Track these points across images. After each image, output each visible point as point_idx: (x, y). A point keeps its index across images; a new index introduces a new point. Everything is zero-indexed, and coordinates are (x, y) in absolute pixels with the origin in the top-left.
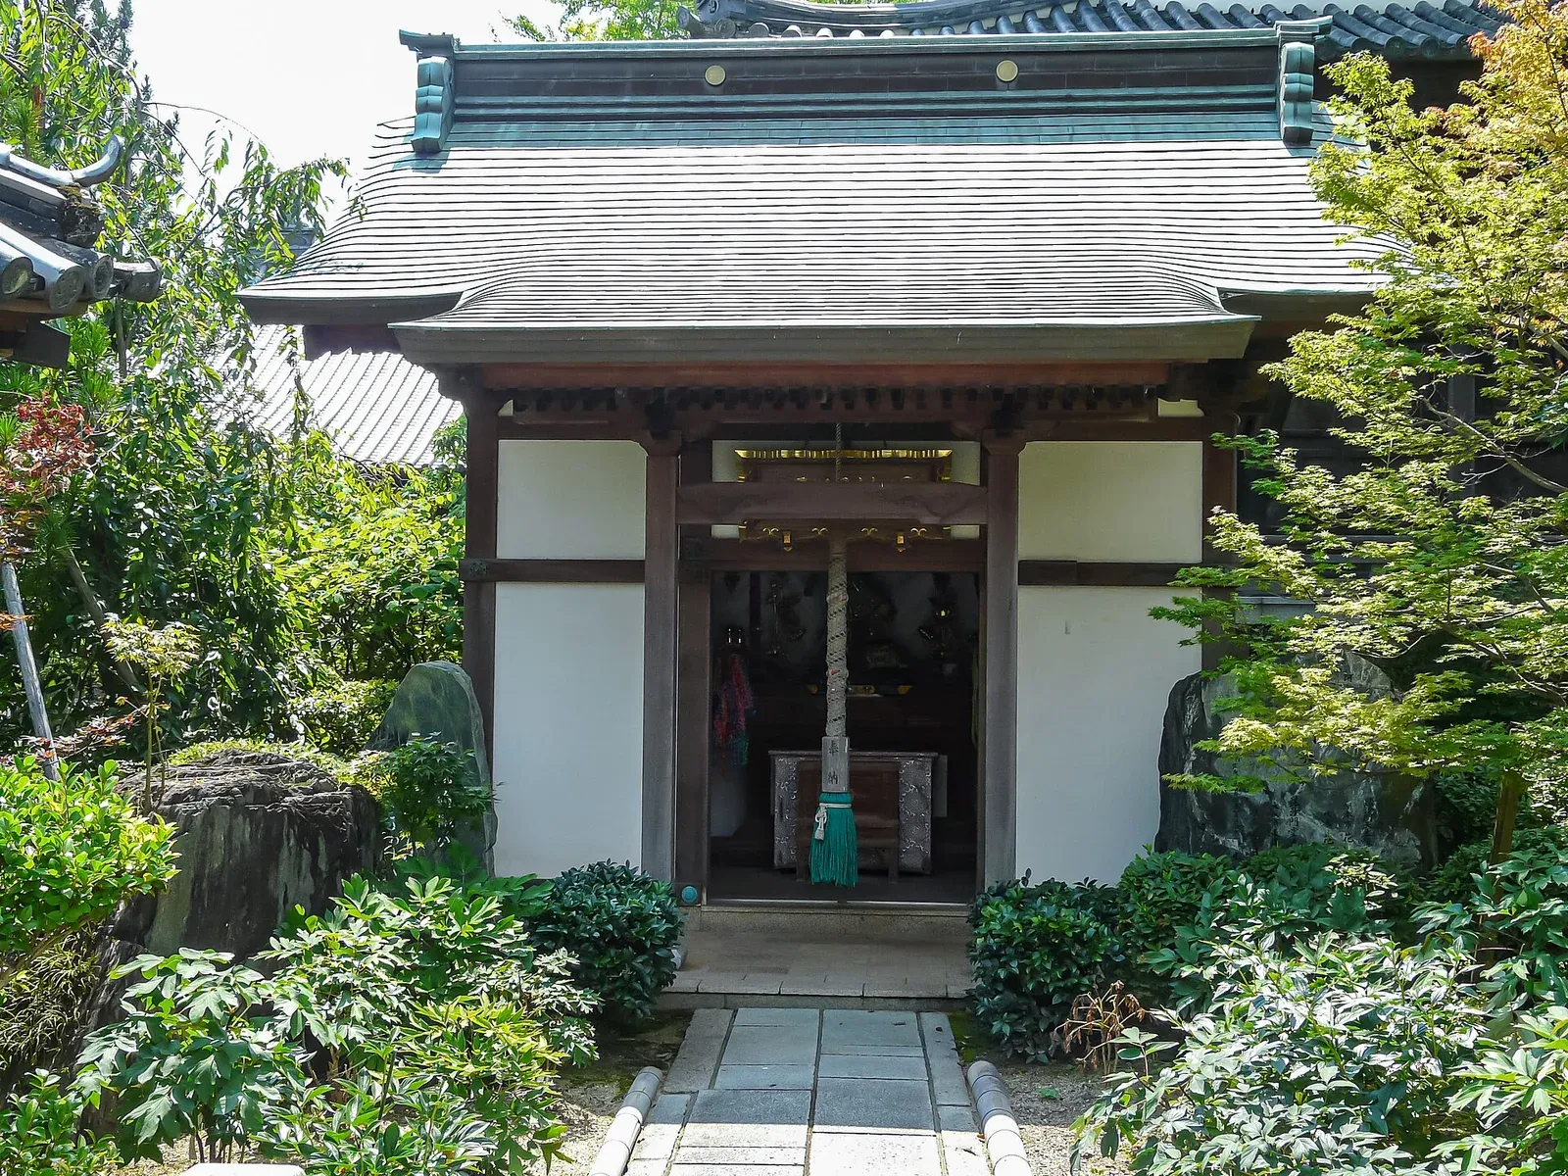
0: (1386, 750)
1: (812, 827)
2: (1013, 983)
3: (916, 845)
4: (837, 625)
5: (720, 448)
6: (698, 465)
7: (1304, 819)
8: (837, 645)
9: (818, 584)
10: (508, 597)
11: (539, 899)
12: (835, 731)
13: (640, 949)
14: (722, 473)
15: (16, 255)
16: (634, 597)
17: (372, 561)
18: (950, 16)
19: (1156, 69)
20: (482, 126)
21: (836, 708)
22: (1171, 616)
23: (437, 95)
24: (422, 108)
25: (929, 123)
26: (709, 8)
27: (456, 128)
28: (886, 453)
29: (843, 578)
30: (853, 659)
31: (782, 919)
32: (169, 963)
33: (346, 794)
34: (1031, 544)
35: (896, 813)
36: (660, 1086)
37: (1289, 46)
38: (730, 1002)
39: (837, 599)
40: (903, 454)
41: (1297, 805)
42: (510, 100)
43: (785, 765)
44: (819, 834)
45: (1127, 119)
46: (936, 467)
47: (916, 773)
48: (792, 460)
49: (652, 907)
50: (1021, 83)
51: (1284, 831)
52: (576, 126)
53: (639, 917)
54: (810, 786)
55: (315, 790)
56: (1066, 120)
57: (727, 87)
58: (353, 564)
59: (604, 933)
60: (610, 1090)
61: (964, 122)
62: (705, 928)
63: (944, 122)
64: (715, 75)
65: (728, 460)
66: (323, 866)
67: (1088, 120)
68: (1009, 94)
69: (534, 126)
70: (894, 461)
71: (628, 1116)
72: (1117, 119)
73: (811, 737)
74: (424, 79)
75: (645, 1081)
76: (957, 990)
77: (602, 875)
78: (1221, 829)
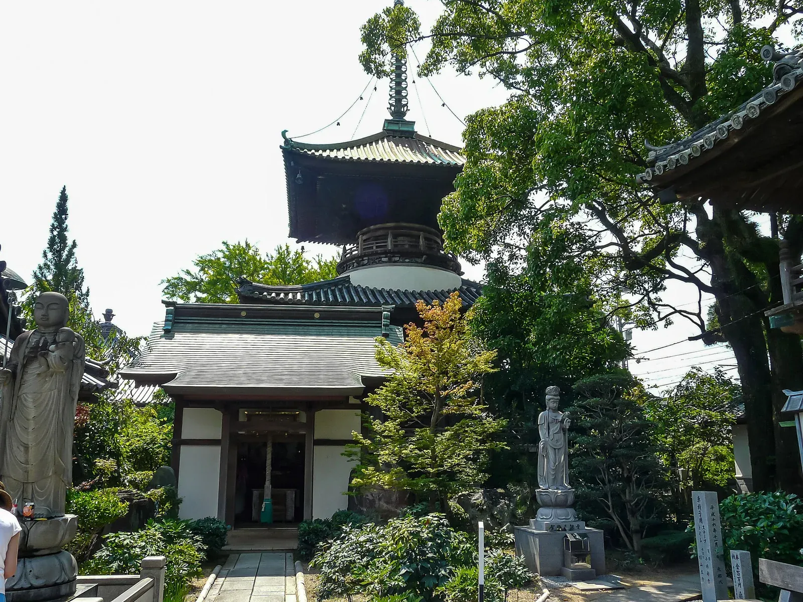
0: (387, 485)
1: (262, 508)
2: (306, 542)
3: (291, 514)
4: (269, 456)
5: (241, 410)
6: (236, 415)
7: (382, 503)
8: (269, 462)
9: (265, 445)
10: (184, 449)
11: (194, 525)
12: (268, 484)
13: (218, 536)
14: (242, 418)
15: (95, 384)
16: (218, 449)
17: (144, 438)
18: (307, 289)
19: (353, 316)
20: (182, 325)
21: (268, 477)
22: (345, 455)
23: (171, 317)
24: (166, 321)
25: (297, 328)
26: (243, 287)
27: (175, 325)
28: (283, 413)
29: (271, 444)
30: (272, 465)
31: (253, 533)
32: (117, 535)
33: (147, 499)
34: (318, 435)
35: (285, 505)
36: (221, 569)
37: (384, 313)
38: (239, 552)
39: (269, 450)
40: (286, 413)
41: (380, 499)
42: (190, 318)
43: (256, 493)
44: (263, 510)
45: (346, 328)
46: (295, 417)
47: (291, 494)
48: (259, 414)
49: (221, 526)
50: (320, 318)
51: (377, 506)
52: (207, 325)
53: (218, 528)
54: (261, 498)
55: (140, 499)
56: (331, 328)
57: (246, 317)
58: (138, 439)
59: (209, 532)
60: (209, 570)
61: (306, 328)
62: (233, 537)
63: (301, 328)
64: (244, 314)
65: (243, 414)
66: (141, 517)
67: (337, 328)
68: (317, 321)
69: (196, 325)
70: (285, 414)
71: (213, 576)
72: (343, 328)
73: (261, 486)
74: (168, 313)
75: (217, 568)
76: (295, 547)
77: (208, 520)
78: (362, 506)
